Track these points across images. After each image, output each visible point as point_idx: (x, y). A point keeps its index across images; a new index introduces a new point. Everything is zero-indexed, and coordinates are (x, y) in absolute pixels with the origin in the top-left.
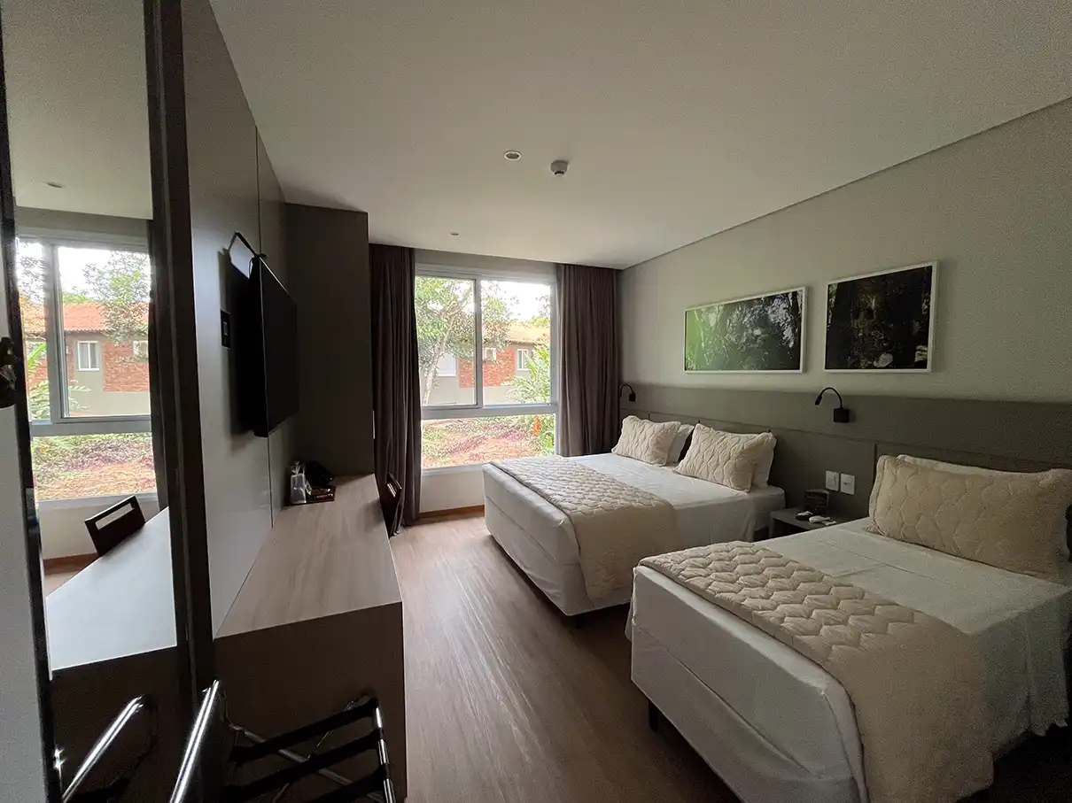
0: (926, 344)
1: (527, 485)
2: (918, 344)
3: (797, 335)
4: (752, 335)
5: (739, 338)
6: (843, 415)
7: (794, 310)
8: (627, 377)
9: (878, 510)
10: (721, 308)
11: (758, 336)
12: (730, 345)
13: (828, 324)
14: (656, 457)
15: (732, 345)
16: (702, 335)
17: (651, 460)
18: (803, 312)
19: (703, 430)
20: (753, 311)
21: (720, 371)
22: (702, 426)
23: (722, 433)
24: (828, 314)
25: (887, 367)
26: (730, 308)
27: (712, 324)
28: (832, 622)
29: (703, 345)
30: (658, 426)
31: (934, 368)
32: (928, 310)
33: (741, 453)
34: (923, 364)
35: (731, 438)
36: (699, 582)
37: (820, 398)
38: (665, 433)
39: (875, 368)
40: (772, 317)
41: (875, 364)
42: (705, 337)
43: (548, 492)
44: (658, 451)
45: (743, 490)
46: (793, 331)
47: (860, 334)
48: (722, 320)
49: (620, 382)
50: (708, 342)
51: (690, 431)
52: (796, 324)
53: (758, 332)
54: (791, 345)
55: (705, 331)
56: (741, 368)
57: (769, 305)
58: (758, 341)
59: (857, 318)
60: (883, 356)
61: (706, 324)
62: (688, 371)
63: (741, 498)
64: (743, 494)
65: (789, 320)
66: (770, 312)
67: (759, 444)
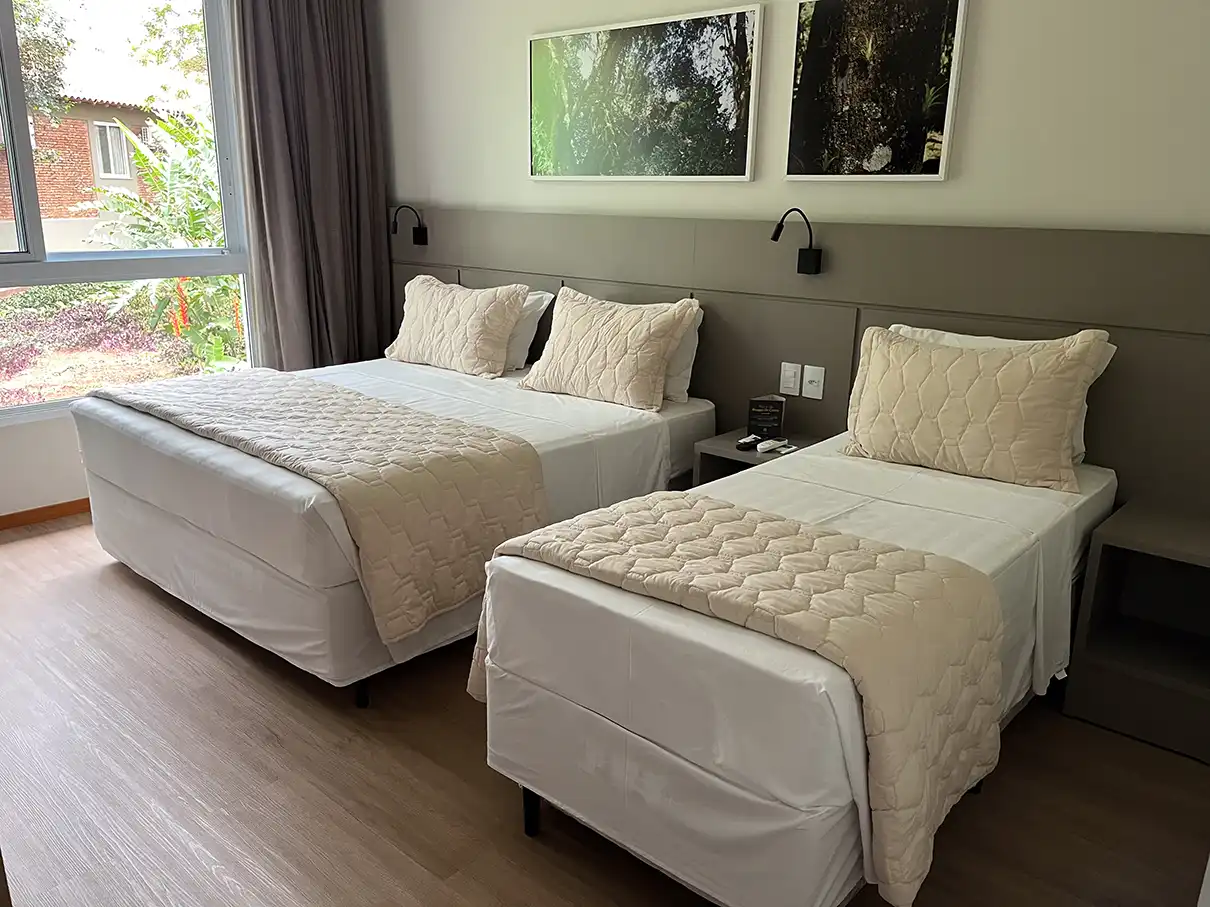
0: (940, 129)
1: (209, 436)
2: (930, 129)
3: (742, 105)
4: (663, 101)
5: (638, 107)
6: (812, 260)
7: (739, 50)
8: (406, 189)
9: (861, 418)
10: (604, 38)
11: (673, 104)
12: (619, 123)
13: (795, 85)
14: (483, 359)
15: (625, 123)
16: (565, 97)
17: (474, 366)
18: (754, 57)
19: (573, 300)
20: (664, 51)
21: (603, 178)
22: (572, 292)
23: (608, 304)
24: (797, 66)
25: (882, 172)
26: (621, 37)
27: (586, 72)
28: (825, 588)
29: (567, 119)
30: (482, 296)
31: (949, 175)
32: (948, 66)
33: (647, 339)
34: (932, 167)
35: (626, 313)
36: (613, 565)
37: (780, 227)
38: (499, 308)
39: (866, 172)
40: (698, 64)
41: (865, 165)
42: (572, 103)
43: (264, 443)
44: (486, 348)
45: (650, 407)
46: (736, 96)
47: (847, 108)
48: (605, 68)
49: (390, 201)
50: (578, 113)
51: (546, 303)
52: (741, 81)
53: (673, 96)
54: (731, 126)
55: (570, 90)
56: (640, 172)
57: (695, 38)
58: (674, 114)
59: (843, 76)
60: (877, 149)
61: (572, 72)
62: (537, 177)
63: (649, 423)
64: (651, 415)
65: (730, 74)
66: (696, 52)
67: (677, 321)
